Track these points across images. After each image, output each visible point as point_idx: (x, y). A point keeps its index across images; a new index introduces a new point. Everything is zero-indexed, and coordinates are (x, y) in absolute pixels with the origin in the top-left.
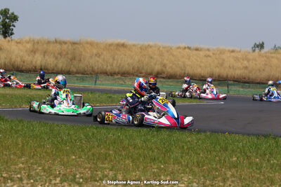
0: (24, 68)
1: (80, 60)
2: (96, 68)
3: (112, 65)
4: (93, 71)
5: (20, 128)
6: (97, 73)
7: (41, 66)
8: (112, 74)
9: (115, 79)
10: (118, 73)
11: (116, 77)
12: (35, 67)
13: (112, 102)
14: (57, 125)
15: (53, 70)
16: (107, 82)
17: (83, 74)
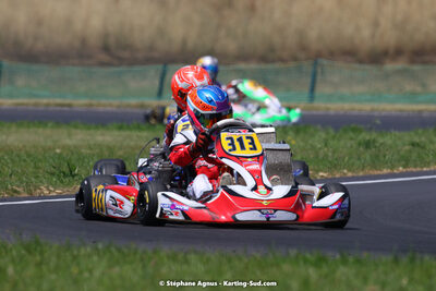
0: (40, 45)
1: (252, 8)
2: (313, 34)
3: (376, 24)
4: (303, 48)
5: (31, 271)
6: (319, 55)
7: (106, 35)
8: (377, 57)
9: (387, 76)
10: (398, 53)
11: (389, 66)
12: (84, 41)
13: (376, 162)
14: (173, 258)
15: (151, 48)
16: (359, 89)
17: (264, 59)
